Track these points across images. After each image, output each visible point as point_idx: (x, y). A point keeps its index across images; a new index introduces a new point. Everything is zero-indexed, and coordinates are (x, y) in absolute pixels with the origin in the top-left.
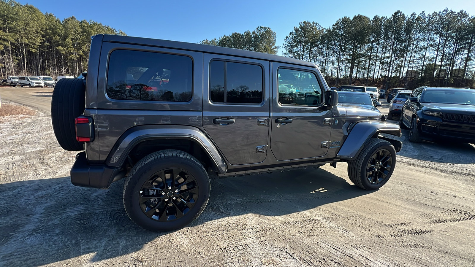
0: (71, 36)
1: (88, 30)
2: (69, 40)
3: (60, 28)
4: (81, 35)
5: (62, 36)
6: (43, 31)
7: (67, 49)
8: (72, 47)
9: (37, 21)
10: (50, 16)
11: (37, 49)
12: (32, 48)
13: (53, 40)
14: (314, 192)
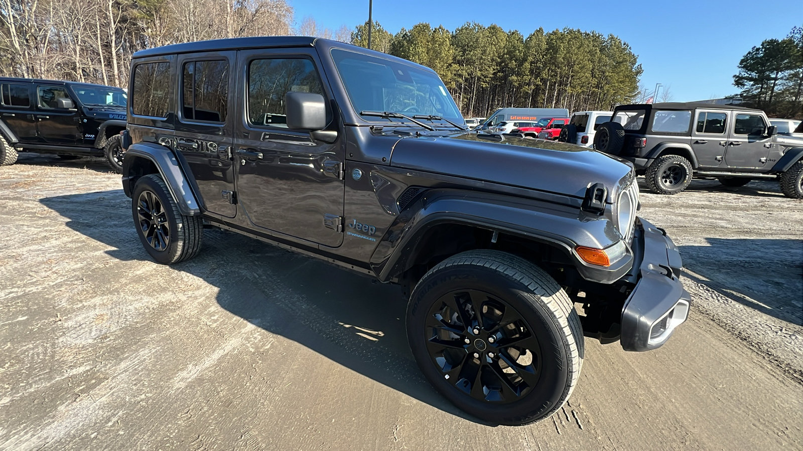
0: (530, 59)
1: (556, 45)
2: (527, 65)
3: (520, 48)
4: (544, 55)
5: (520, 60)
6: (499, 57)
7: (523, 77)
8: (528, 75)
9: (495, 45)
10: (513, 33)
11: (488, 83)
12: (483, 82)
13: (508, 68)
14: (347, 326)
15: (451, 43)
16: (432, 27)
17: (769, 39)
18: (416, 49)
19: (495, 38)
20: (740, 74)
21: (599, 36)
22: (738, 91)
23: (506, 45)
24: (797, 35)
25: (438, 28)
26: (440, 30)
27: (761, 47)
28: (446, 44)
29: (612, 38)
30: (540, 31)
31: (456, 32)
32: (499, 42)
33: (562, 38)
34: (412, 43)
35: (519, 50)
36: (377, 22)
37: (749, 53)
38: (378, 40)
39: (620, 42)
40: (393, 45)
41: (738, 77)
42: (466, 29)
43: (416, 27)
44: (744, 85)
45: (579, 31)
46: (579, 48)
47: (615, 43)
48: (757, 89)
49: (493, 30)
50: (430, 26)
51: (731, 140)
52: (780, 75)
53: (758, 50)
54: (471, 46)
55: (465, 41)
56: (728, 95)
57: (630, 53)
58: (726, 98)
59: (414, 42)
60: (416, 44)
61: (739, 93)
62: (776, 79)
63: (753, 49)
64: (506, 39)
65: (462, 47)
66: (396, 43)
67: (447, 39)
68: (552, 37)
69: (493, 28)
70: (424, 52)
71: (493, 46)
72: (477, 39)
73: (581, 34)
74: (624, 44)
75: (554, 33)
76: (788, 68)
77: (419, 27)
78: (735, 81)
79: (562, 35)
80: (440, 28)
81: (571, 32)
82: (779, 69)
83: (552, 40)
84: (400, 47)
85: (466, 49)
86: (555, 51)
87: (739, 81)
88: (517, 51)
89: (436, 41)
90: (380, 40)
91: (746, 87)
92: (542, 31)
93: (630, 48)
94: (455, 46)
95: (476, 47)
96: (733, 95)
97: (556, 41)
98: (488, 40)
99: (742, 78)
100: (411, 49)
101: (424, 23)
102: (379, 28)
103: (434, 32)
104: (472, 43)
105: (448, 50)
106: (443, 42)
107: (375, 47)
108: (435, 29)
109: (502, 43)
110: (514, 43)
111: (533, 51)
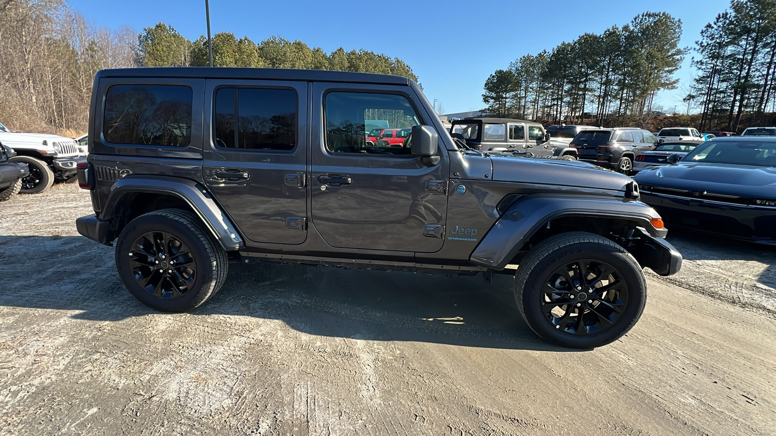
1: (356, 64)
14: (431, 319)
15: (259, 55)
16: (237, 38)
17: (499, 70)
18: (222, 59)
19: (302, 54)
20: (486, 94)
21: (388, 58)
22: (486, 106)
23: (313, 60)
24: (513, 68)
25: (243, 39)
26: (246, 41)
27: (495, 75)
28: (254, 55)
29: (398, 61)
30: (340, 49)
31: (262, 44)
32: (305, 57)
33: (360, 58)
34: (218, 52)
35: (325, 66)
36: (170, 27)
37: (489, 79)
38: (175, 45)
39: (404, 65)
40: (193, 52)
41: (485, 96)
42: (272, 42)
43: (219, 36)
44: (489, 102)
45: (372, 53)
46: (375, 68)
47: (401, 66)
48: (497, 104)
49: (299, 46)
50: (235, 36)
51: (528, 144)
52: (508, 95)
53: (493, 77)
54: (280, 59)
55: (273, 54)
56: (481, 109)
57: (412, 74)
58: (480, 111)
59: (220, 52)
60: (221, 54)
61: (487, 108)
62: (506, 98)
63: (491, 76)
64: (312, 55)
65: (271, 60)
66: (196, 50)
67: (255, 51)
68: (352, 56)
69: (299, 44)
70: (232, 62)
71: (301, 61)
72: (285, 54)
73: (375, 55)
74: (407, 67)
75: (353, 53)
76: (512, 90)
77: (223, 36)
78: (484, 99)
79: (360, 56)
80: (246, 39)
81: (366, 53)
82: (506, 91)
83: (352, 59)
84: (203, 55)
85: (274, 62)
86: (355, 69)
87: (486, 99)
88: (324, 67)
89: (243, 52)
90: (177, 45)
91: (490, 103)
92: (343, 50)
93: (411, 70)
94: (264, 58)
95: (284, 61)
96: (484, 109)
97: (356, 61)
98: (295, 55)
99: (487, 97)
100: (217, 58)
101: (227, 32)
102: (174, 33)
103: (240, 42)
104: (280, 57)
105: (257, 63)
106: (251, 54)
107: (172, 53)
108: (241, 40)
109: (309, 59)
110: (320, 59)
111: (338, 68)
